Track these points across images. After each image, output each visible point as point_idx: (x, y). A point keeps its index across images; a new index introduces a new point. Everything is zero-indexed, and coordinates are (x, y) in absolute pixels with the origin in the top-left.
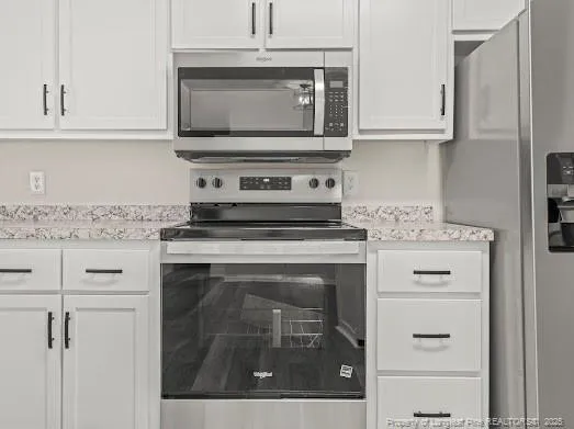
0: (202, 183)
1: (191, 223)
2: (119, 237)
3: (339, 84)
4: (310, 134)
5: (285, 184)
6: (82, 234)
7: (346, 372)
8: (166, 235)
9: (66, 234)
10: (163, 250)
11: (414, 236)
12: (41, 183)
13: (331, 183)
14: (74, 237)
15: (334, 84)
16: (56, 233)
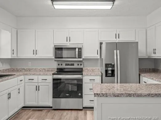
0: (59, 65)
1: (57, 72)
2: (47, 75)
3: (80, 50)
4: (76, 58)
5: (73, 65)
6: (41, 74)
7: (80, 94)
8: (53, 74)
9: (39, 74)
10: (53, 77)
11: (90, 74)
12: (31, 64)
13: (81, 65)
14: (40, 75)
15: (79, 50)
16: (37, 74)
